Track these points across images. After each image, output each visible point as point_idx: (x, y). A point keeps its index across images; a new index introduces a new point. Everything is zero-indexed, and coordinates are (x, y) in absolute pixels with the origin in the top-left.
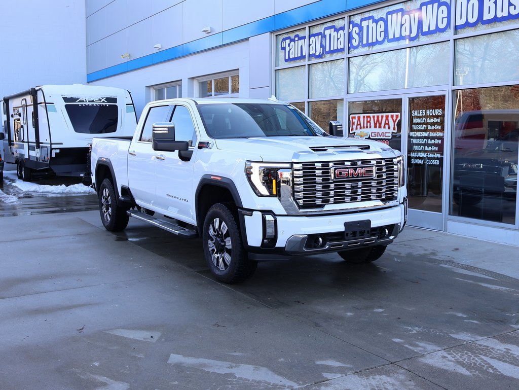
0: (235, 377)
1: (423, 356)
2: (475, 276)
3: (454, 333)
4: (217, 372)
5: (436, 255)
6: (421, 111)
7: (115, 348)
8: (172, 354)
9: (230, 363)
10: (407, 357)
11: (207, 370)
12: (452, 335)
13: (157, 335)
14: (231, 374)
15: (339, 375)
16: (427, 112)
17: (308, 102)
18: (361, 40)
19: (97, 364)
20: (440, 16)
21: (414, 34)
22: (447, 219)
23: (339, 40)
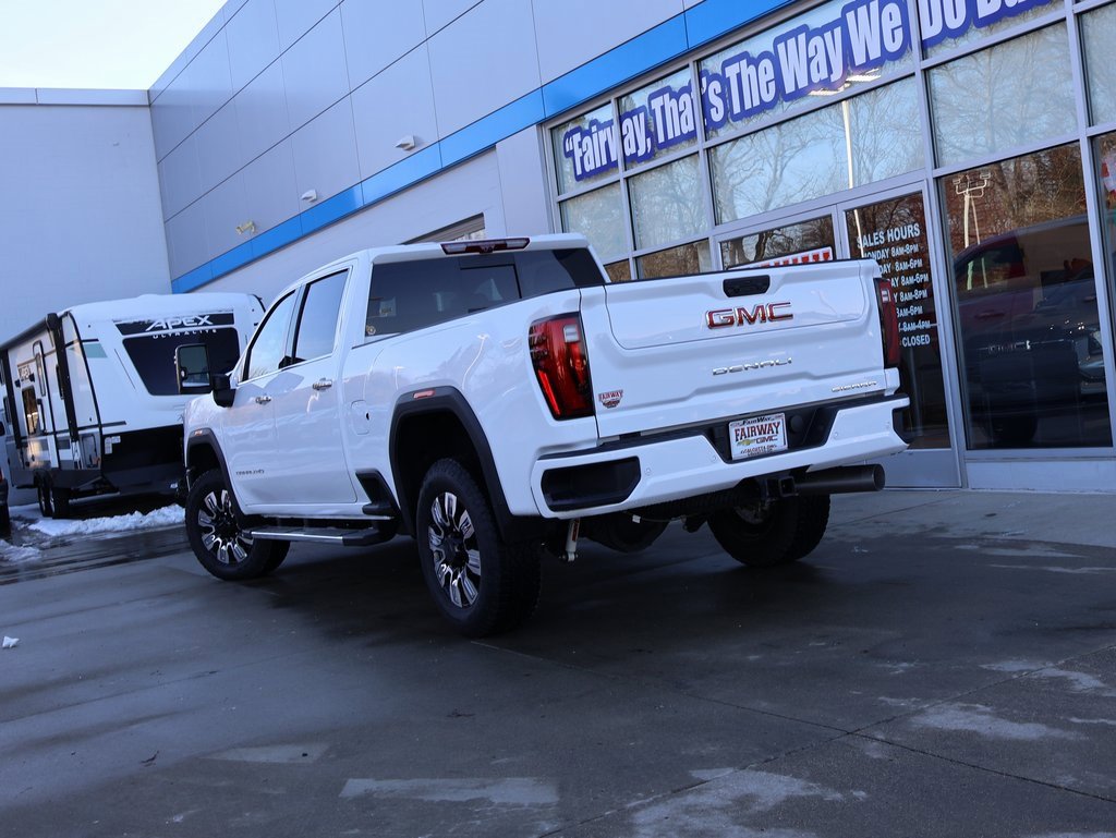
0: (491, 804)
2: (1034, 557)
3: (989, 663)
4: (448, 798)
5: (947, 531)
6: (875, 234)
7: (223, 783)
8: (350, 780)
9: (481, 779)
10: (884, 718)
11: (427, 798)
12: (984, 666)
13: (316, 751)
14: (482, 799)
15: (729, 771)
16: (889, 235)
17: (636, 258)
18: (728, 109)
19: (178, 819)
20: (888, 26)
21: (836, 76)
22: (964, 461)
23: (683, 116)
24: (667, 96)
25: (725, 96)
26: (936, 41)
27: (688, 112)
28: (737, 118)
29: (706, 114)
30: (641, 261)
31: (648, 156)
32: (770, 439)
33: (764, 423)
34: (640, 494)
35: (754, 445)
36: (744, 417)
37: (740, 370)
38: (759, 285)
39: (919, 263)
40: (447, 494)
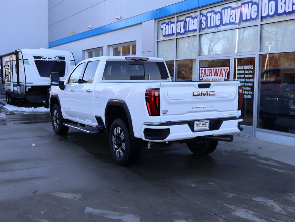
0: (123, 221)
1: (234, 211)
2: (270, 164)
3: (254, 198)
4: (112, 218)
5: (248, 151)
6: (241, 66)
7: (54, 203)
8: (87, 207)
9: (120, 213)
10: (225, 211)
11: (106, 217)
12: (253, 199)
13: (78, 196)
14: (120, 219)
15: (184, 221)
16: (245, 67)
17: (176, 61)
18: (207, 25)
19: (42, 212)
20: (253, 11)
21: (237, 21)
22: (255, 130)
23: (194, 24)
24: (191, 18)
25: (206, 21)
26: (265, 17)
27: (196, 24)
28: (209, 28)
29: (200, 25)
30: (177, 61)
31: (183, 34)
32: (205, 126)
33: (204, 122)
34: (169, 138)
35: (200, 128)
36: (199, 120)
37: (199, 108)
38: (208, 86)
39: (252, 76)
40: (118, 128)
